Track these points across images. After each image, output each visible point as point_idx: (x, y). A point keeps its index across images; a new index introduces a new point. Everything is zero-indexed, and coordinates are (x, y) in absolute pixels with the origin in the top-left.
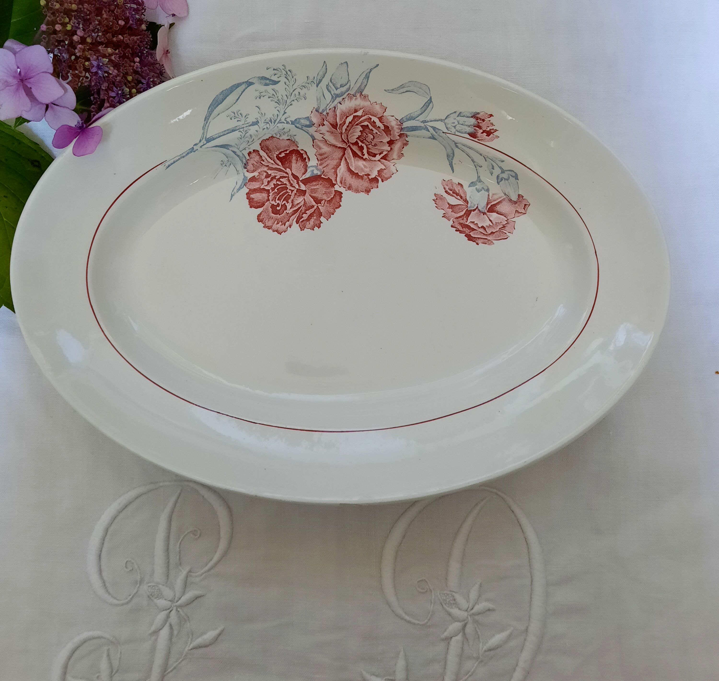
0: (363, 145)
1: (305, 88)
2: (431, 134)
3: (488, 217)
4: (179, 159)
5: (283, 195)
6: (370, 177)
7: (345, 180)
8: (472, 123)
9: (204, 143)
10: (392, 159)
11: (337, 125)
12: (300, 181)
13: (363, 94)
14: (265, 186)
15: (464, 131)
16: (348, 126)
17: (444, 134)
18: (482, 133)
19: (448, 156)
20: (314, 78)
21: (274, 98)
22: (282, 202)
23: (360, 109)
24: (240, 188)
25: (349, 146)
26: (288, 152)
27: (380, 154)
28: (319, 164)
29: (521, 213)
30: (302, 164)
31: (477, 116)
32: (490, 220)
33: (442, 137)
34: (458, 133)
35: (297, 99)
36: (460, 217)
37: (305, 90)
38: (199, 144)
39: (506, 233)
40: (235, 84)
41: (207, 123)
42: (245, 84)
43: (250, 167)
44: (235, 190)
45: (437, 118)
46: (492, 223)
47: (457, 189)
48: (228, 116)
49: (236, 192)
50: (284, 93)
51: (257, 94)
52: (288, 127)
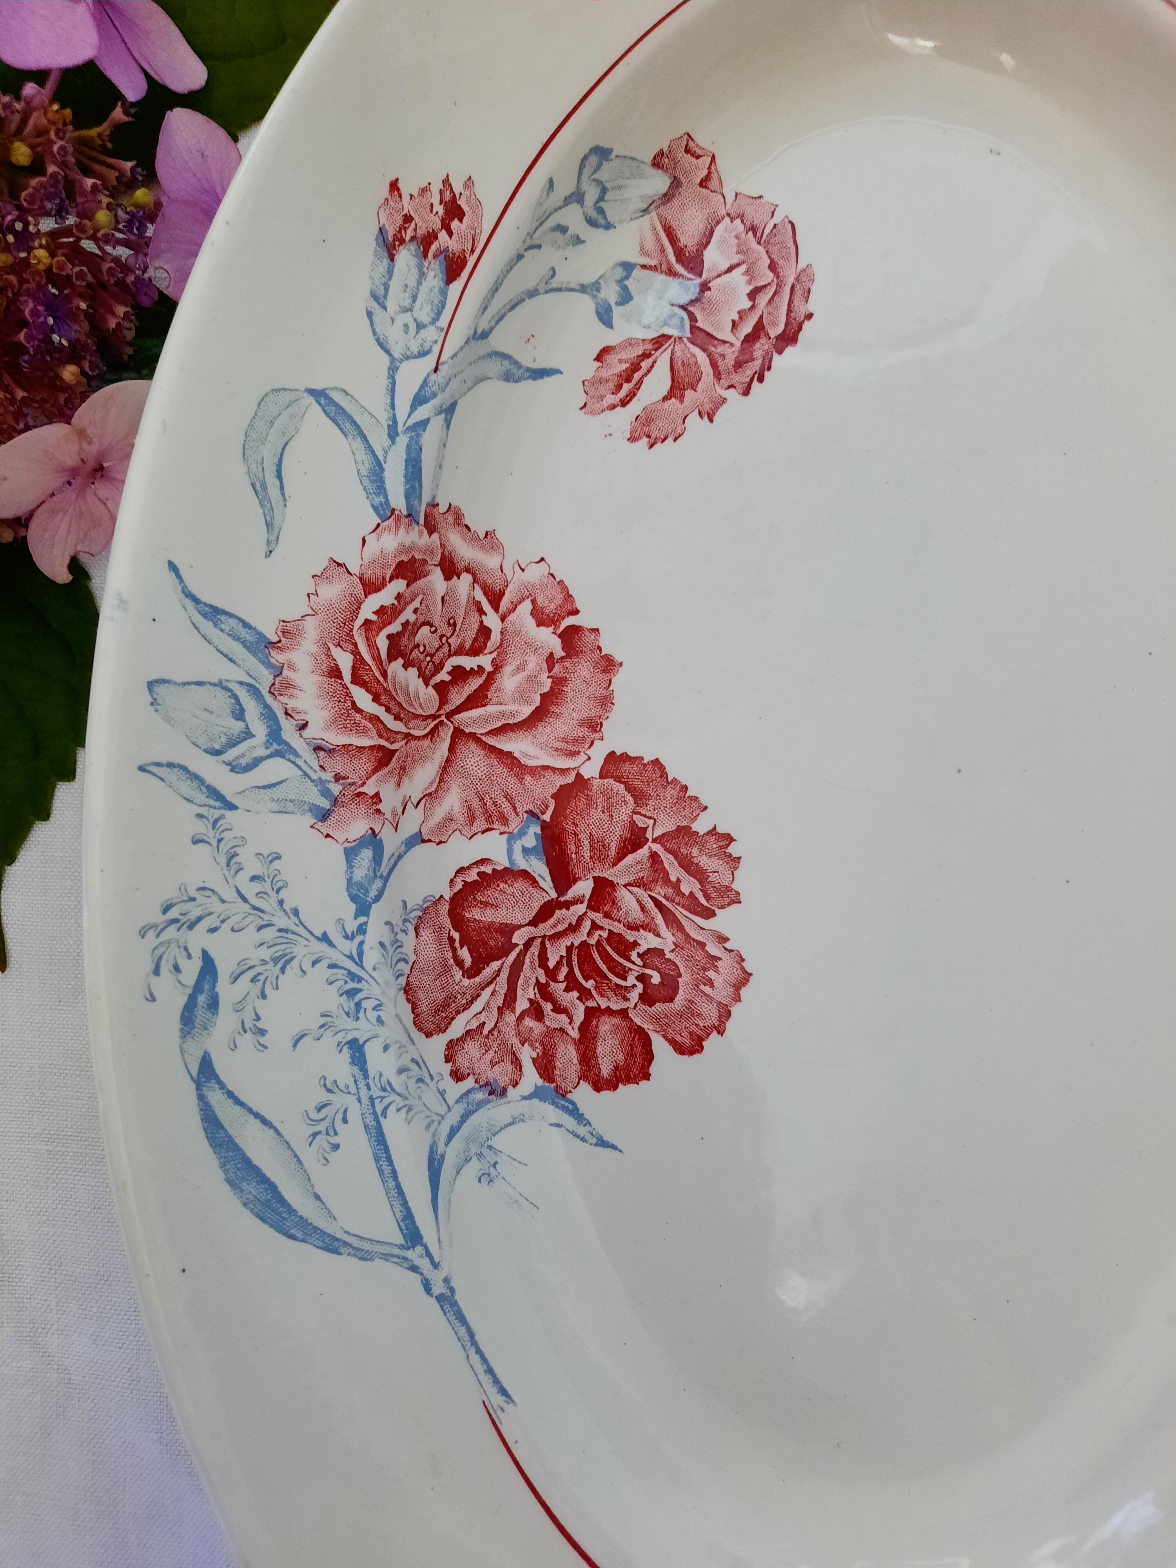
0: (448, 667)
1: (236, 855)
2: (436, 415)
3: (719, 276)
4: (479, 1351)
5: (607, 959)
6: (559, 653)
7: (564, 740)
8: (413, 262)
9: (424, 1252)
10: (502, 572)
11: (380, 748)
12: (559, 897)
13: (274, 639)
14: (570, 1023)
15: (437, 298)
16: (388, 710)
17: (440, 367)
18: (450, 234)
19: (508, 377)
20: (200, 816)
21: (267, 978)
22: (634, 963)
23: (329, 656)
24: (575, 1112)
25: (449, 716)
26: (456, 936)
27: (481, 612)
28: (503, 829)
29: (709, 168)
30: (498, 886)
31: (391, 239)
32: (730, 269)
33: (450, 380)
34: (441, 318)
35: (275, 888)
36: (714, 365)
37: (246, 856)
38: (425, 1272)
39: (775, 226)
40: (205, 1130)
41: (346, 1244)
42: (204, 1089)
43: (500, 1074)
44: (582, 1130)
45: (384, 382)
46: (738, 265)
47: (617, 366)
48: (326, 1159)
49: (588, 1128)
50: (251, 935)
51: (247, 1041)
52: (376, 931)
